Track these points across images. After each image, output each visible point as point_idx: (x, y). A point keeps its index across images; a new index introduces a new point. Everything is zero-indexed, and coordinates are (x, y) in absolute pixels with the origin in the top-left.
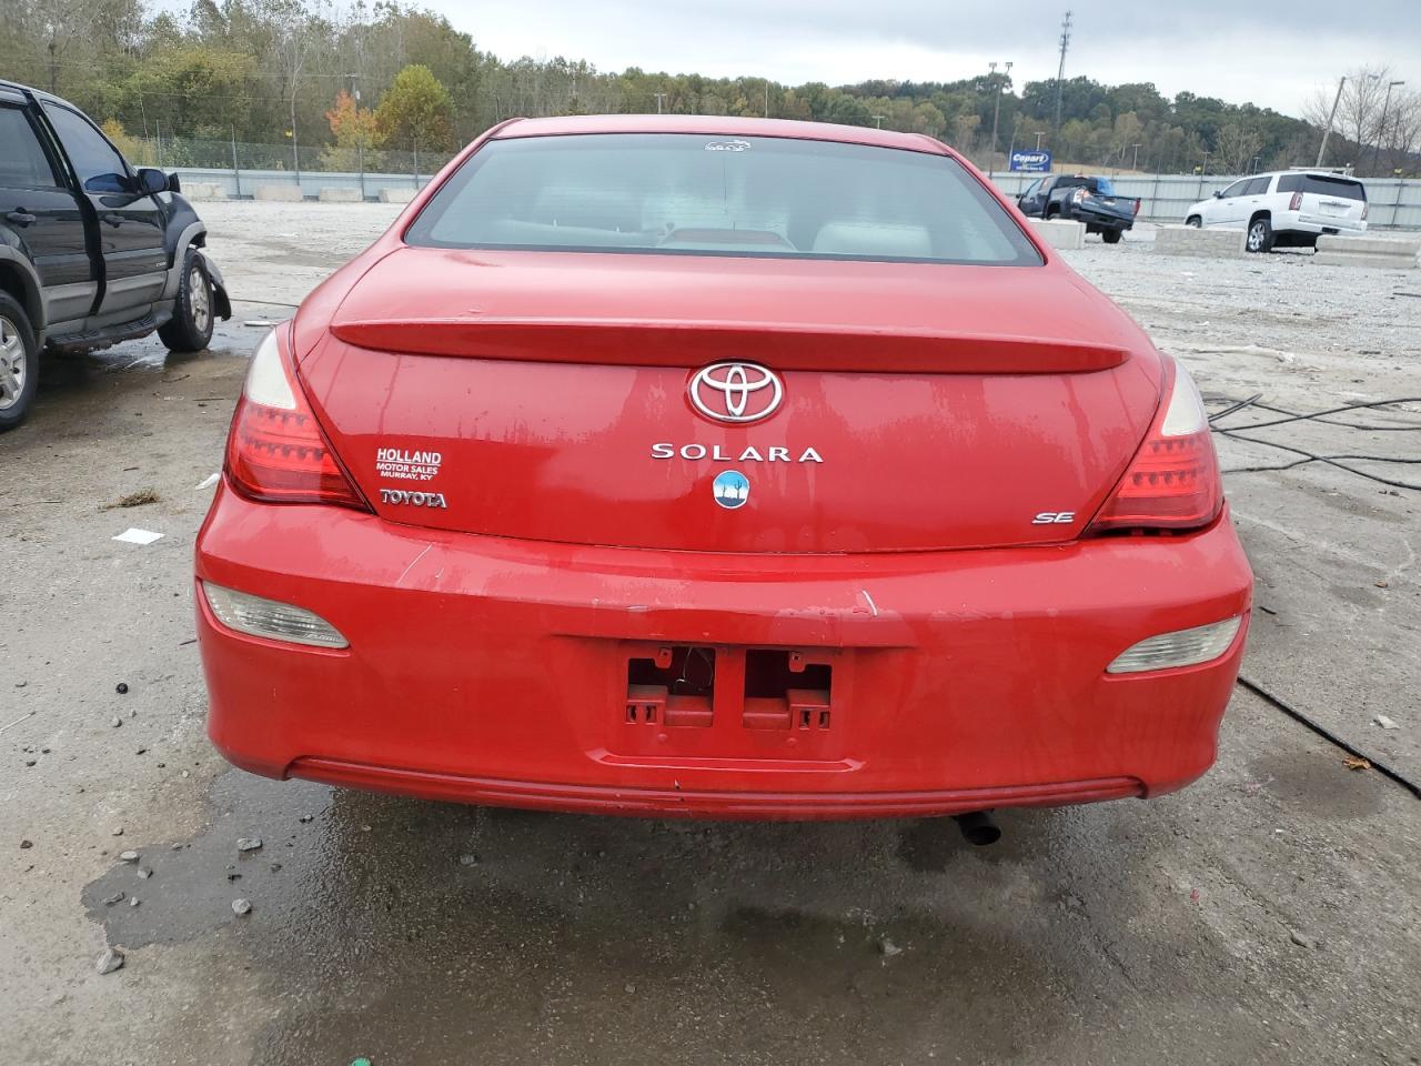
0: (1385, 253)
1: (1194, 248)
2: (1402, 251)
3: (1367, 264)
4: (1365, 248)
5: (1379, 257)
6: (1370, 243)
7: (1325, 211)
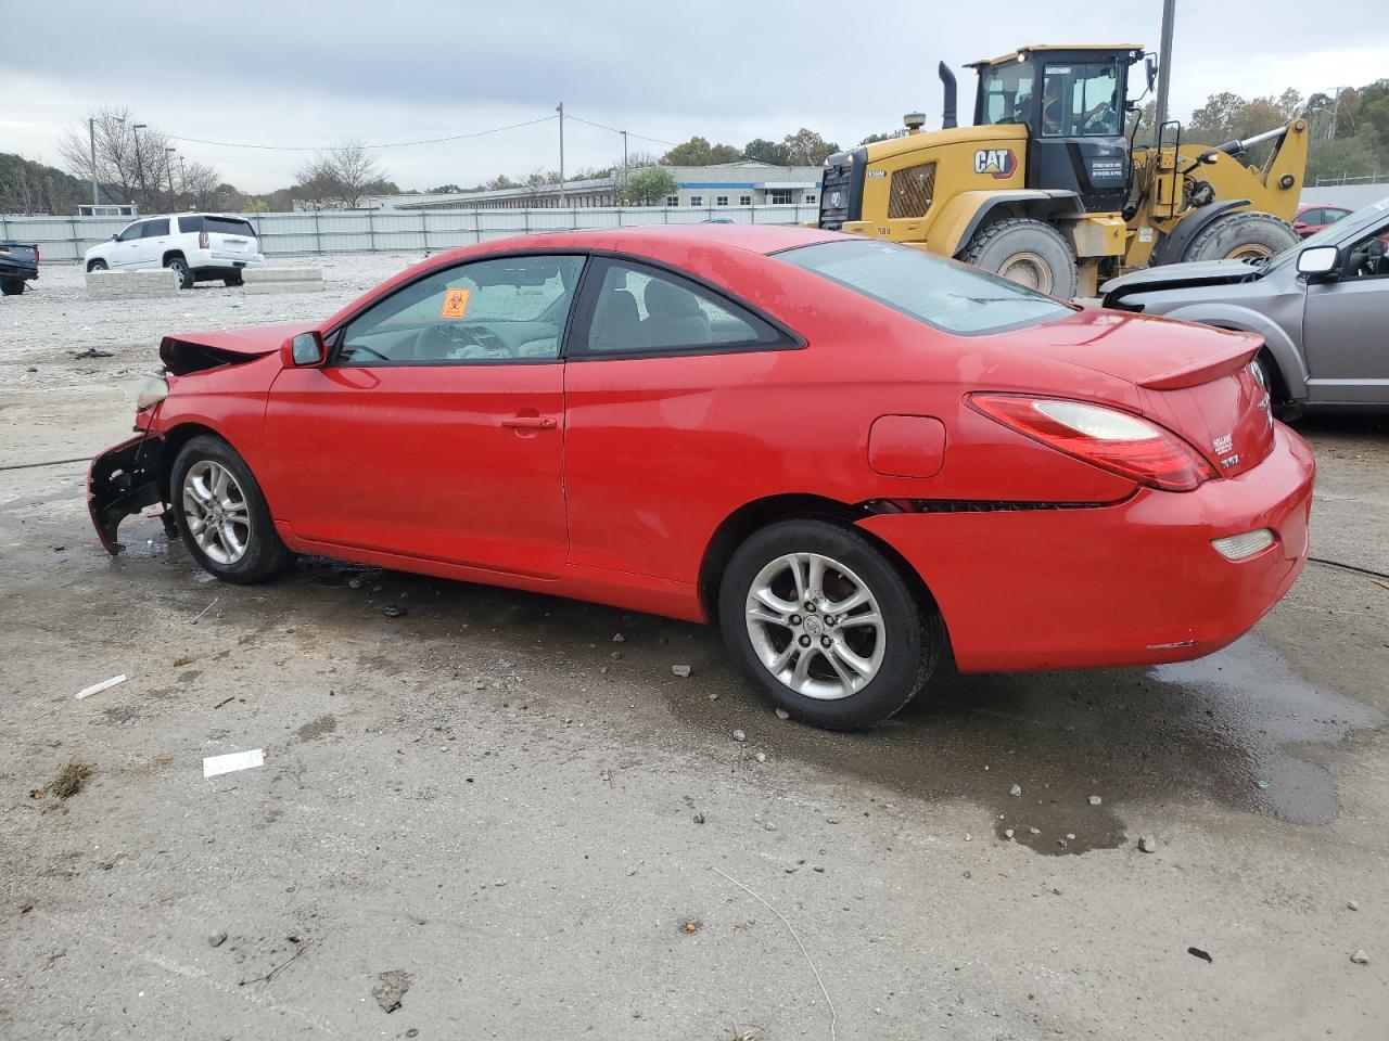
0: (300, 280)
1: (130, 290)
2: (312, 277)
3: (289, 290)
4: (281, 277)
5: (297, 283)
6: (285, 272)
7: (230, 248)
